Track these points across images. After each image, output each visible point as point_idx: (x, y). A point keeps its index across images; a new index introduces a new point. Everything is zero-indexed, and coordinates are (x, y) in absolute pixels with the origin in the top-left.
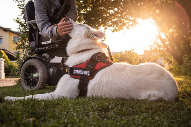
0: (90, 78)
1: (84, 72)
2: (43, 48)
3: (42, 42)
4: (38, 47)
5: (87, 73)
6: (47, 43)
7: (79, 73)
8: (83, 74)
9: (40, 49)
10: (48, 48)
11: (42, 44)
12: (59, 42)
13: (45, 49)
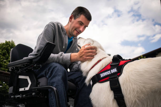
0: (118, 74)
1: (111, 71)
2: (20, 96)
5: (114, 70)
6: (25, 89)
7: (106, 75)
8: (110, 73)
9: (16, 96)
10: (26, 96)
11: (20, 91)
12: (36, 89)
13: (22, 97)
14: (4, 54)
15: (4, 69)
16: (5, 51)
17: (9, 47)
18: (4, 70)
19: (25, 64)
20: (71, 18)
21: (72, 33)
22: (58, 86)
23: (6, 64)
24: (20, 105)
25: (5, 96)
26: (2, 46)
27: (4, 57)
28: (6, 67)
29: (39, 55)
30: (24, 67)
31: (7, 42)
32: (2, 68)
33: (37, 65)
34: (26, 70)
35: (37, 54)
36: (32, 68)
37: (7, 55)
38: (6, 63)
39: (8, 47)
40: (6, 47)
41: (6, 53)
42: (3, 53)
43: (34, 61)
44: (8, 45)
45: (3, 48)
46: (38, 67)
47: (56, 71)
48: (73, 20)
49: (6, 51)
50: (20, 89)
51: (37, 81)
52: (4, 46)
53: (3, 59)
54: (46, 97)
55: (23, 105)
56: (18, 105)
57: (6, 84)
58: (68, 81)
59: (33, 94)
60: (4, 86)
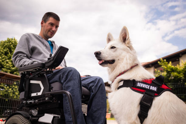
2: (32, 101)
3: (32, 93)
4: (26, 100)
5: (154, 89)
6: (37, 94)
7: (144, 87)
9: (29, 102)
10: (38, 101)
11: (32, 96)
12: (50, 94)
13: (34, 102)
14: (6, 54)
15: (6, 70)
16: (7, 50)
17: (12, 46)
18: (6, 72)
19: (37, 69)
20: (42, 23)
21: (47, 35)
22: (74, 91)
23: (8, 65)
24: (33, 111)
25: (7, 100)
26: (3, 44)
27: (6, 57)
28: (8, 68)
29: (52, 59)
30: (36, 72)
31: (10, 39)
32: (4, 69)
33: (49, 69)
34: (38, 75)
35: (50, 58)
36: (45, 72)
37: (10, 54)
38: (8, 63)
39: (10, 45)
40: (8, 45)
41: (8, 52)
42: (5, 52)
43: (46, 65)
44: (11, 43)
45: (5, 46)
46: (51, 71)
47: (71, 75)
48: (44, 24)
49: (9, 49)
50: (32, 94)
51: (50, 86)
52: (6, 44)
53: (5, 59)
54: (59, 102)
55: (36, 111)
56: (31, 111)
57: (8, 87)
58: (82, 87)
59: (46, 99)
60: (6, 89)
